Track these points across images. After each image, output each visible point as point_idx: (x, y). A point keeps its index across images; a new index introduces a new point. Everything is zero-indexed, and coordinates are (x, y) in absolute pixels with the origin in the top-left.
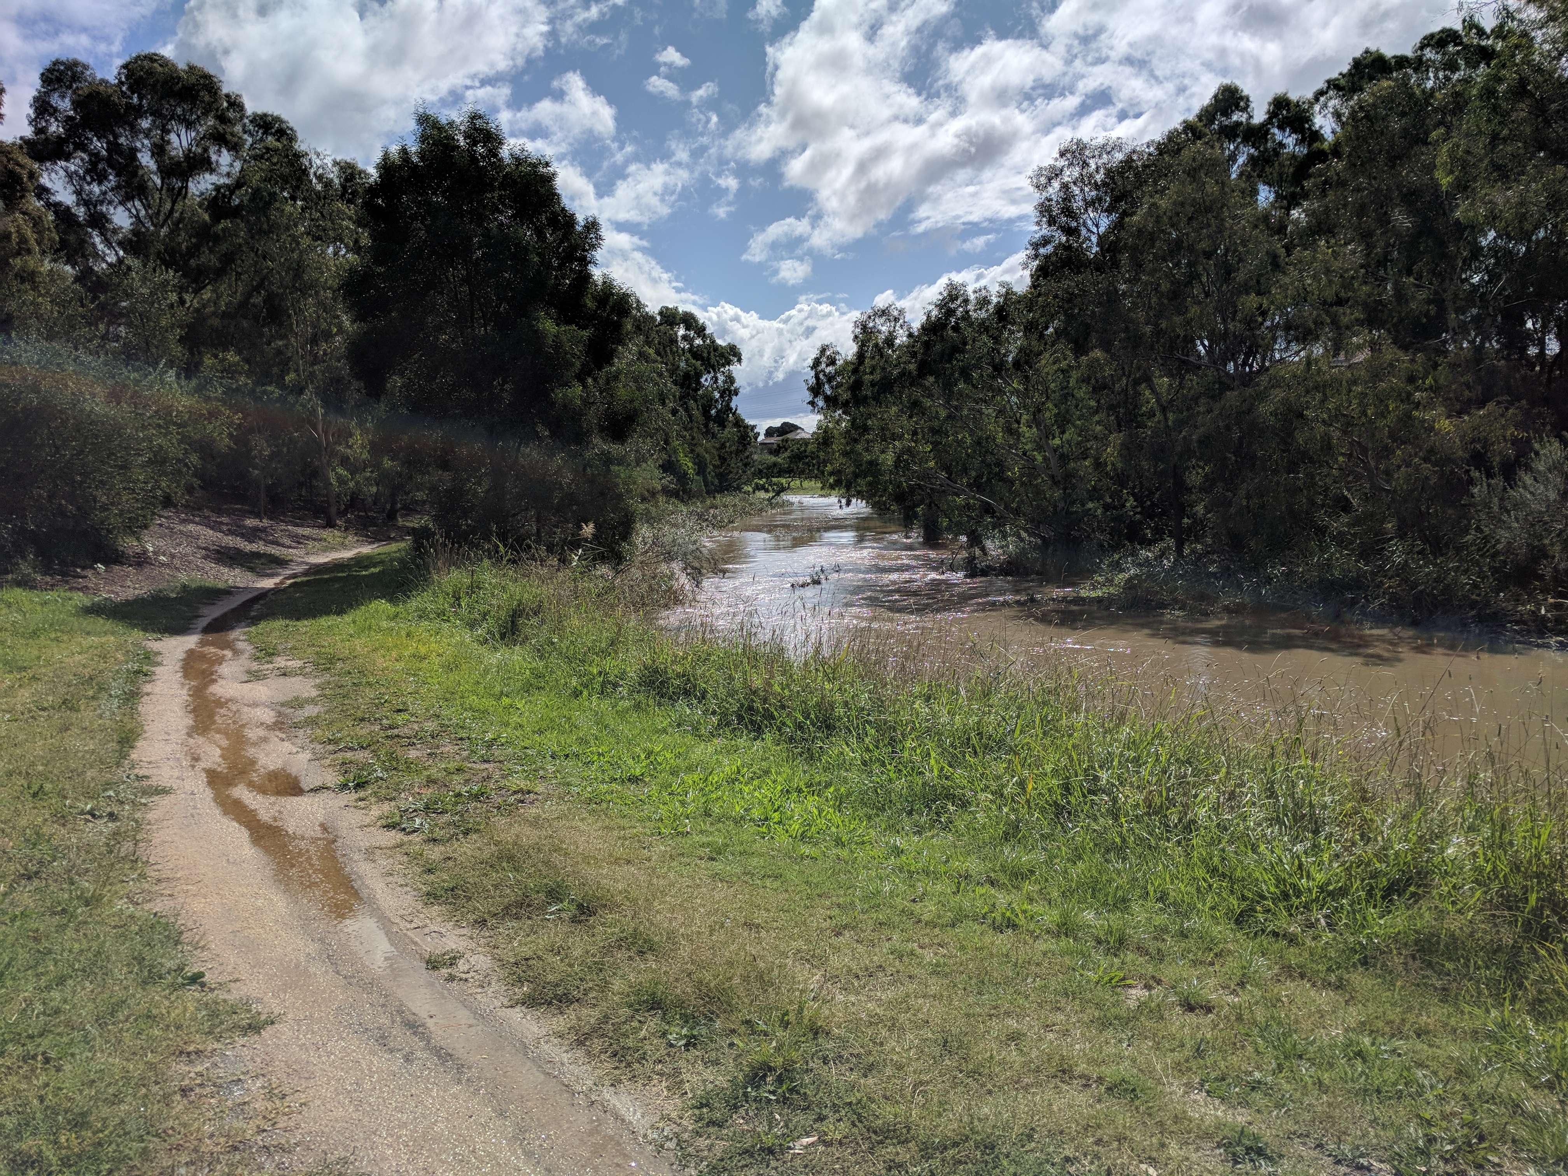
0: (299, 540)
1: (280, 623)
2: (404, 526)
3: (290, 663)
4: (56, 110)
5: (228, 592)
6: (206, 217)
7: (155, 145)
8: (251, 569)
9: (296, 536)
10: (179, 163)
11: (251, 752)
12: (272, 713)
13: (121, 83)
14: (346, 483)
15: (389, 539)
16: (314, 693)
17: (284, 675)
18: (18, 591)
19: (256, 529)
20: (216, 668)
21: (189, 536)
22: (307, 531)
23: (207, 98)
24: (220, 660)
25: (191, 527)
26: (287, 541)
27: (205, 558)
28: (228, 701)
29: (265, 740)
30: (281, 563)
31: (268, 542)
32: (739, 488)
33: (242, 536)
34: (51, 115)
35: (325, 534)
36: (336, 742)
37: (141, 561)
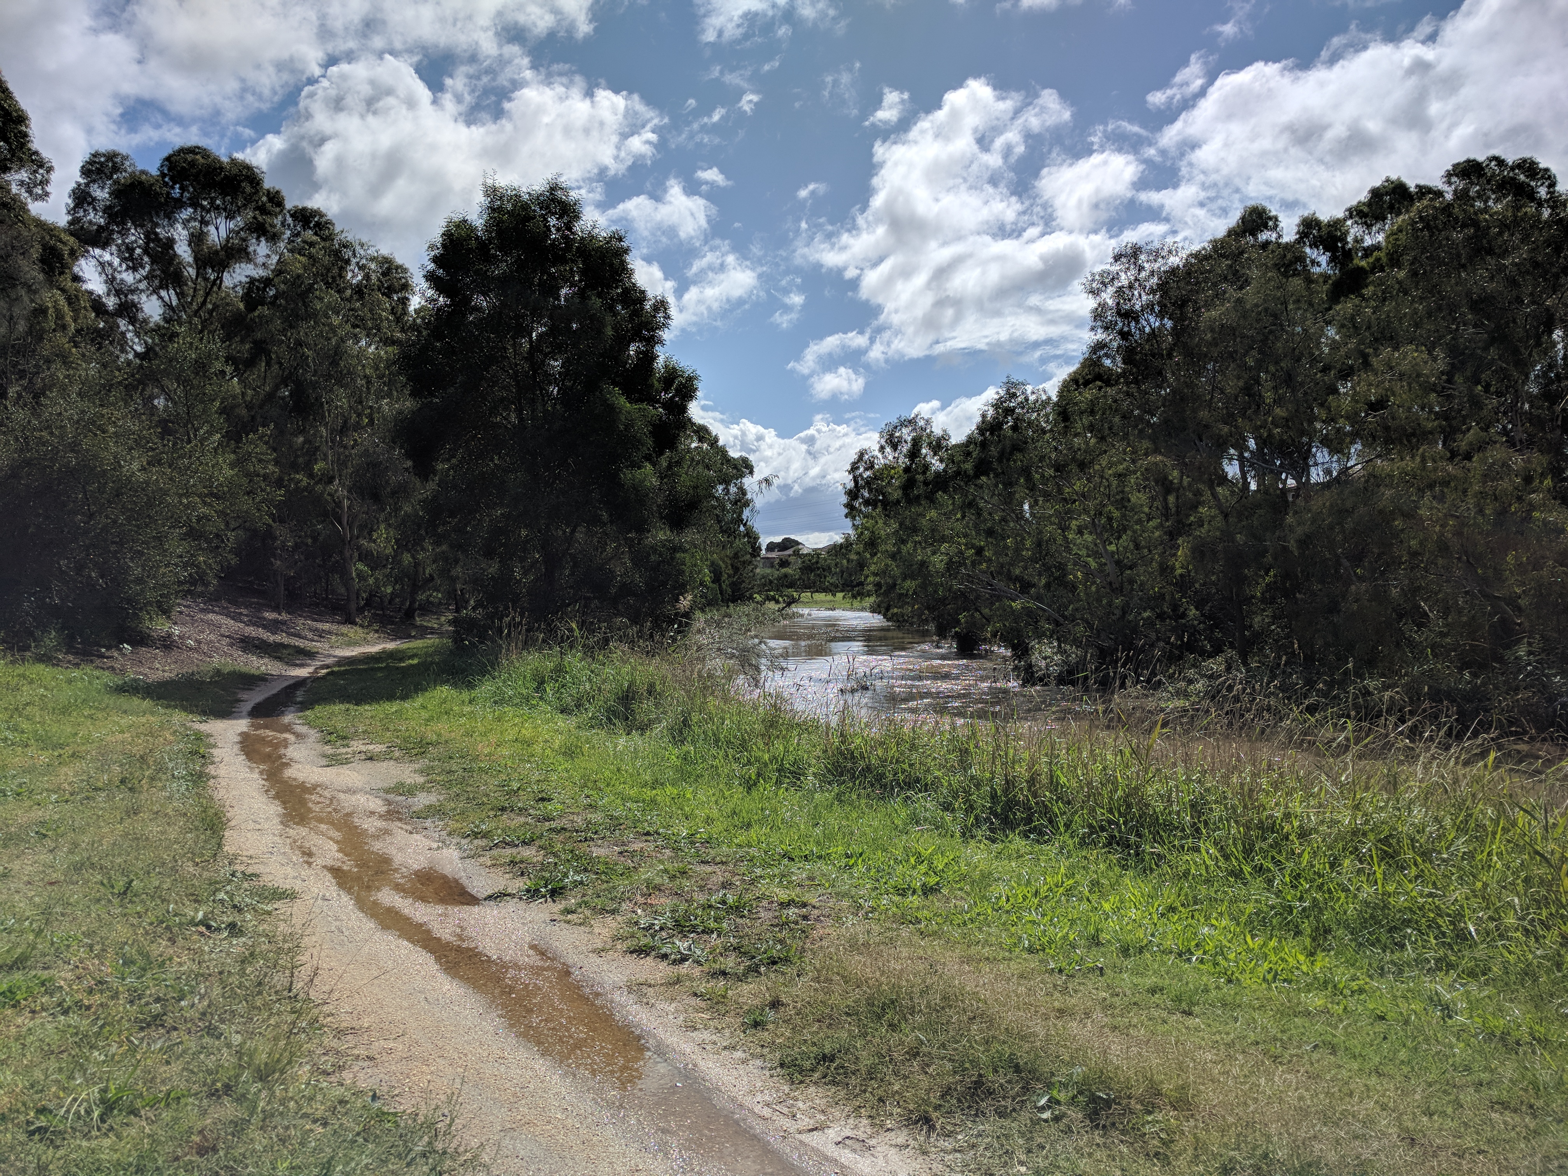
0: (321, 635)
1: (338, 708)
2: (422, 626)
3: (371, 747)
4: (94, 199)
5: (263, 679)
6: (241, 306)
7: (192, 235)
8: (279, 659)
9: (317, 630)
10: (216, 252)
11: (377, 846)
12: (379, 802)
13: (163, 175)
14: (365, 580)
15: (409, 637)
16: (421, 780)
17: (371, 759)
18: (41, 667)
19: (276, 622)
20: (282, 751)
21: (210, 623)
22: (326, 626)
23: (248, 189)
24: (285, 744)
25: (211, 616)
26: (310, 635)
27: (231, 645)
28: (315, 787)
29: (387, 832)
30: (310, 655)
31: (290, 634)
32: (751, 598)
33: (264, 627)
34: (89, 204)
35: (344, 629)
36: (485, 835)
37: (167, 644)
